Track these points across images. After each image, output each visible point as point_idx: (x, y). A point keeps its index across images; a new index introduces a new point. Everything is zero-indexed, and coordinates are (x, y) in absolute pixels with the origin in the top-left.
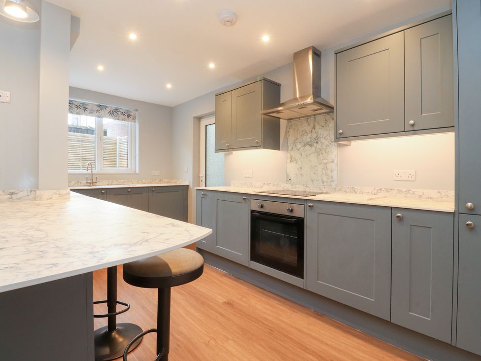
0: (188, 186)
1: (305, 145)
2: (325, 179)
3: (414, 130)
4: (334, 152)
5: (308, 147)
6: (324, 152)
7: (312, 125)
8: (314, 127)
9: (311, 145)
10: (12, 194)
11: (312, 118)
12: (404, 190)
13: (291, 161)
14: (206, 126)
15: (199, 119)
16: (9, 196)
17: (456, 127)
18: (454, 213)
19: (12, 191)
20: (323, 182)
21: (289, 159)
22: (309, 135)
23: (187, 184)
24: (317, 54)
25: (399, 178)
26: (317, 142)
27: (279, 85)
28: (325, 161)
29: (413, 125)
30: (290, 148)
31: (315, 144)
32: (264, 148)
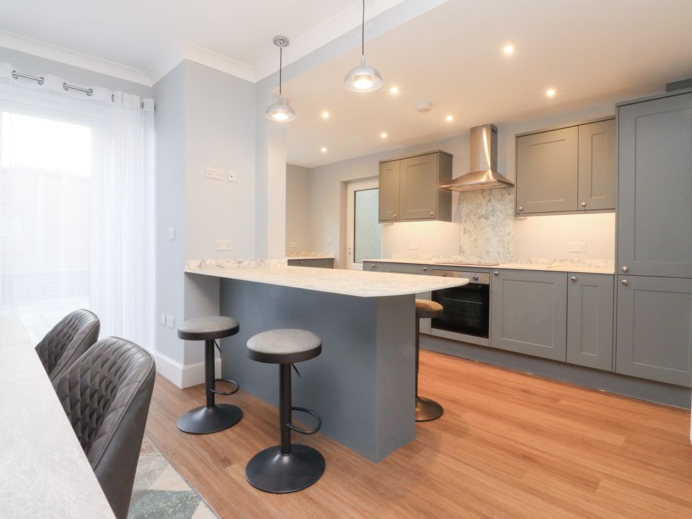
0: (333, 259)
1: (479, 218)
2: (501, 251)
3: (585, 210)
4: (511, 225)
5: (483, 220)
6: (499, 225)
7: (487, 198)
8: (490, 201)
9: (486, 218)
10: (240, 262)
11: (488, 191)
12: (576, 260)
13: (465, 233)
14: (355, 192)
15: (346, 184)
16: (237, 265)
17: (616, 210)
18: (614, 275)
19: (240, 260)
20: (499, 254)
21: (462, 232)
22: (485, 208)
23: (333, 257)
24: (494, 130)
25: (571, 250)
26: (493, 216)
27: (451, 156)
28: (501, 234)
29: (585, 206)
30: (463, 220)
31: (491, 218)
32: (439, 220)
